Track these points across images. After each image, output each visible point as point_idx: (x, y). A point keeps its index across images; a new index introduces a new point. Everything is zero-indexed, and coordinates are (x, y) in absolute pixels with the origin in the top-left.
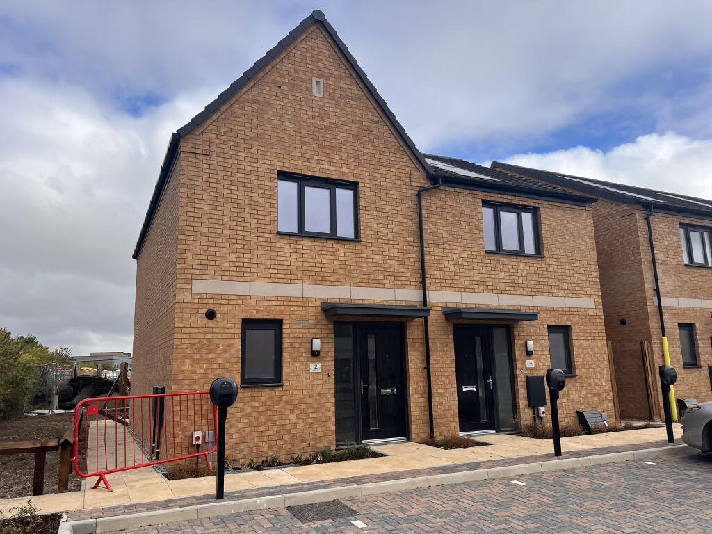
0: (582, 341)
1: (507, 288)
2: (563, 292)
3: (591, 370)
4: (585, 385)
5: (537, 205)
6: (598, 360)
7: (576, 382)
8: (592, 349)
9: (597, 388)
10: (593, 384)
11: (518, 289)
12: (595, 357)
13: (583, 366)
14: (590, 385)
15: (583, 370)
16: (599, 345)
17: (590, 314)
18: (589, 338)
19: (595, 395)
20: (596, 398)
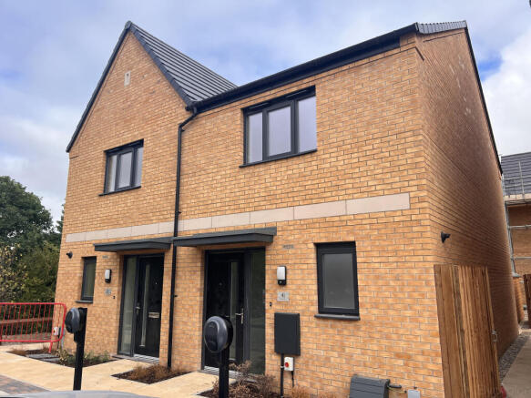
0: (377, 265)
1: (262, 203)
2: (343, 192)
3: (391, 312)
4: (377, 336)
5: (311, 84)
6: (410, 297)
7: (358, 328)
8: (397, 279)
9: (402, 344)
10: (394, 336)
11: (276, 201)
12: (402, 291)
13: (376, 306)
14: (388, 337)
15: (375, 311)
16: (415, 272)
17: (397, 219)
18: (391, 259)
19: (398, 356)
20: (401, 362)
